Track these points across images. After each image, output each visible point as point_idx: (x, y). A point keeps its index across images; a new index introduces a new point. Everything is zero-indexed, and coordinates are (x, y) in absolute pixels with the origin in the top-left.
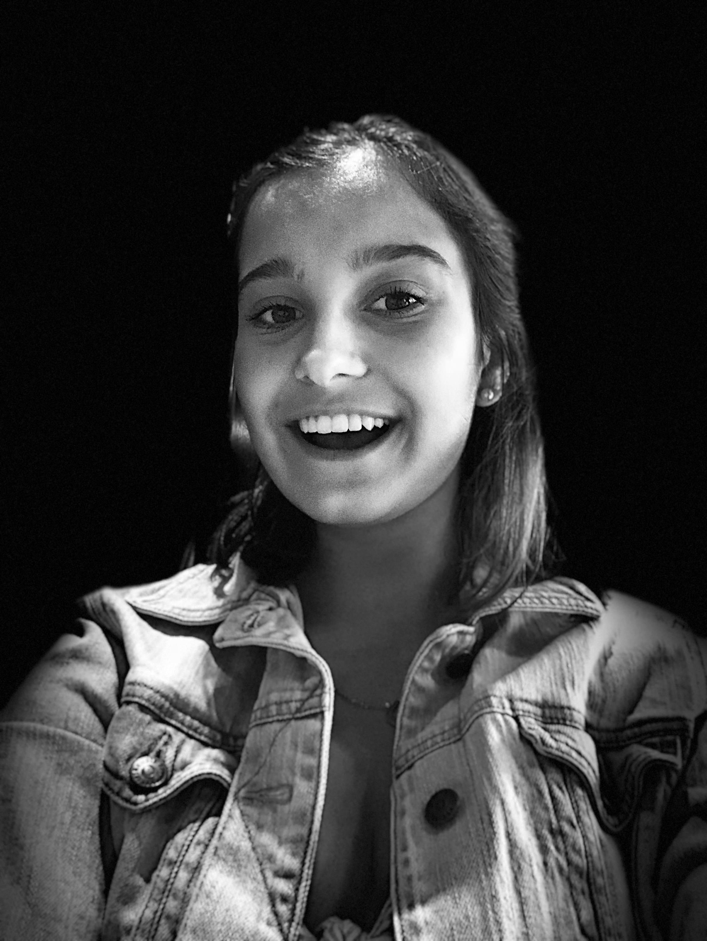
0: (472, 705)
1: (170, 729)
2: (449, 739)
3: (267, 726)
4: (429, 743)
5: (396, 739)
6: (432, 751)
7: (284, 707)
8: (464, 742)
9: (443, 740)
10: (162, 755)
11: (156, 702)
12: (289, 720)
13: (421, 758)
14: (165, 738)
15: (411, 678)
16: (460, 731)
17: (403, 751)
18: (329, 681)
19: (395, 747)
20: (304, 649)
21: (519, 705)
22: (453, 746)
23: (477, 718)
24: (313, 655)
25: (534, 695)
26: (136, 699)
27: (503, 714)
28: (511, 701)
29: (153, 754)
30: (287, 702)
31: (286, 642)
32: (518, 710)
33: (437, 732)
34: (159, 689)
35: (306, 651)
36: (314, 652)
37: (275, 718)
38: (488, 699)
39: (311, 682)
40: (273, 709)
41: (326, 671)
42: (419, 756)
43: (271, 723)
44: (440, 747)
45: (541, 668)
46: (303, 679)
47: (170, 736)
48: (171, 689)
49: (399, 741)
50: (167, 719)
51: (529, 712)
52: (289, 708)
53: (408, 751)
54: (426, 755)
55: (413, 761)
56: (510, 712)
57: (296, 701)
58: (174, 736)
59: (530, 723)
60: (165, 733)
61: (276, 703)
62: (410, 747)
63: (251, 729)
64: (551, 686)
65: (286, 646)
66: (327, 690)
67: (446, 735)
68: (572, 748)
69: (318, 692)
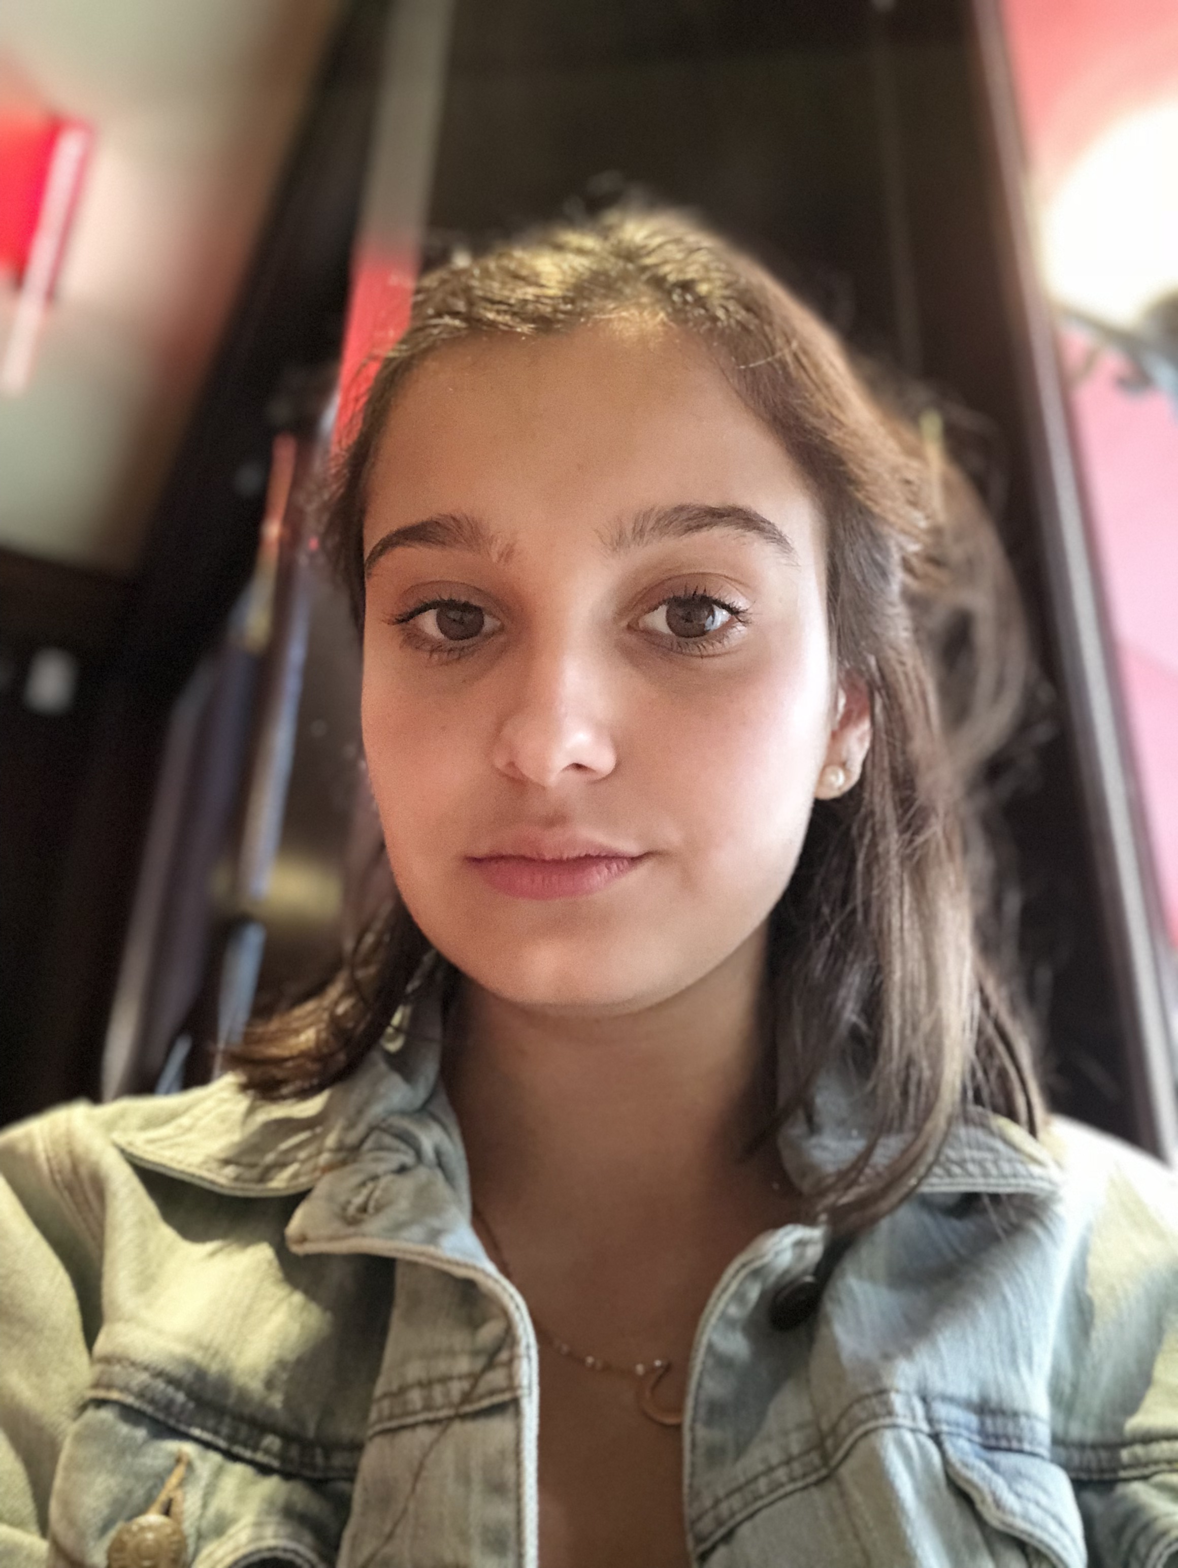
0: (851, 1406)
1: (189, 1449)
3: (405, 1438)
4: (762, 1485)
5: (687, 1470)
6: (772, 1503)
7: (438, 1392)
8: (840, 1485)
9: (792, 1478)
10: (175, 1509)
11: (158, 1397)
12: (450, 1419)
13: (751, 1516)
14: (180, 1471)
15: (705, 1341)
16: (825, 1458)
17: (708, 1502)
18: (525, 1329)
19: (686, 1490)
20: (470, 1261)
21: (942, 1410)
22: (816, 1493)
23: (864, 1435)
24: (488, 1276)
25: (965, 1386)
26: (115, 1395)
27: (913, 1430)
28: (926, 1400)
29: (157, 1506)
30: (445, 1379)
31: (431, 1249)
32: (939, 1422)
33: (775, 1460)
34: (160, 1368)
35: (474, 1268)
36: (490, 1267)
37: (421, 1417)
38: (884, 1397)
39: (489, 1332)
40: (416, 1397)
41: (517, 1307)
42: (744, 1514)
43: (413, 1426)
44: (786, 1495)
45: (975, 1327)
46: (474, 1326)
47: (190, 1466)
48: (188, 1363)
49: (693, 1475)
50: (183, 1428)
51: (958, 1425)
52: (447, 1394)
53: (719, 1500)
54: (759, 1510)
55: (731, 1523)
56: (925, 1425)
57: (460, 1378)
58: (198, 1464)
59: (962, 1450)
60: (178, 1460)
61: (420, 1384)
62: (721, 1493)
63: (370, 1439)
64: (992, 1364)
65: (433, 1257)
66: (522, 1349)
67: (797, 1468)
68: (1046, 1510)
69: (504, 1356)
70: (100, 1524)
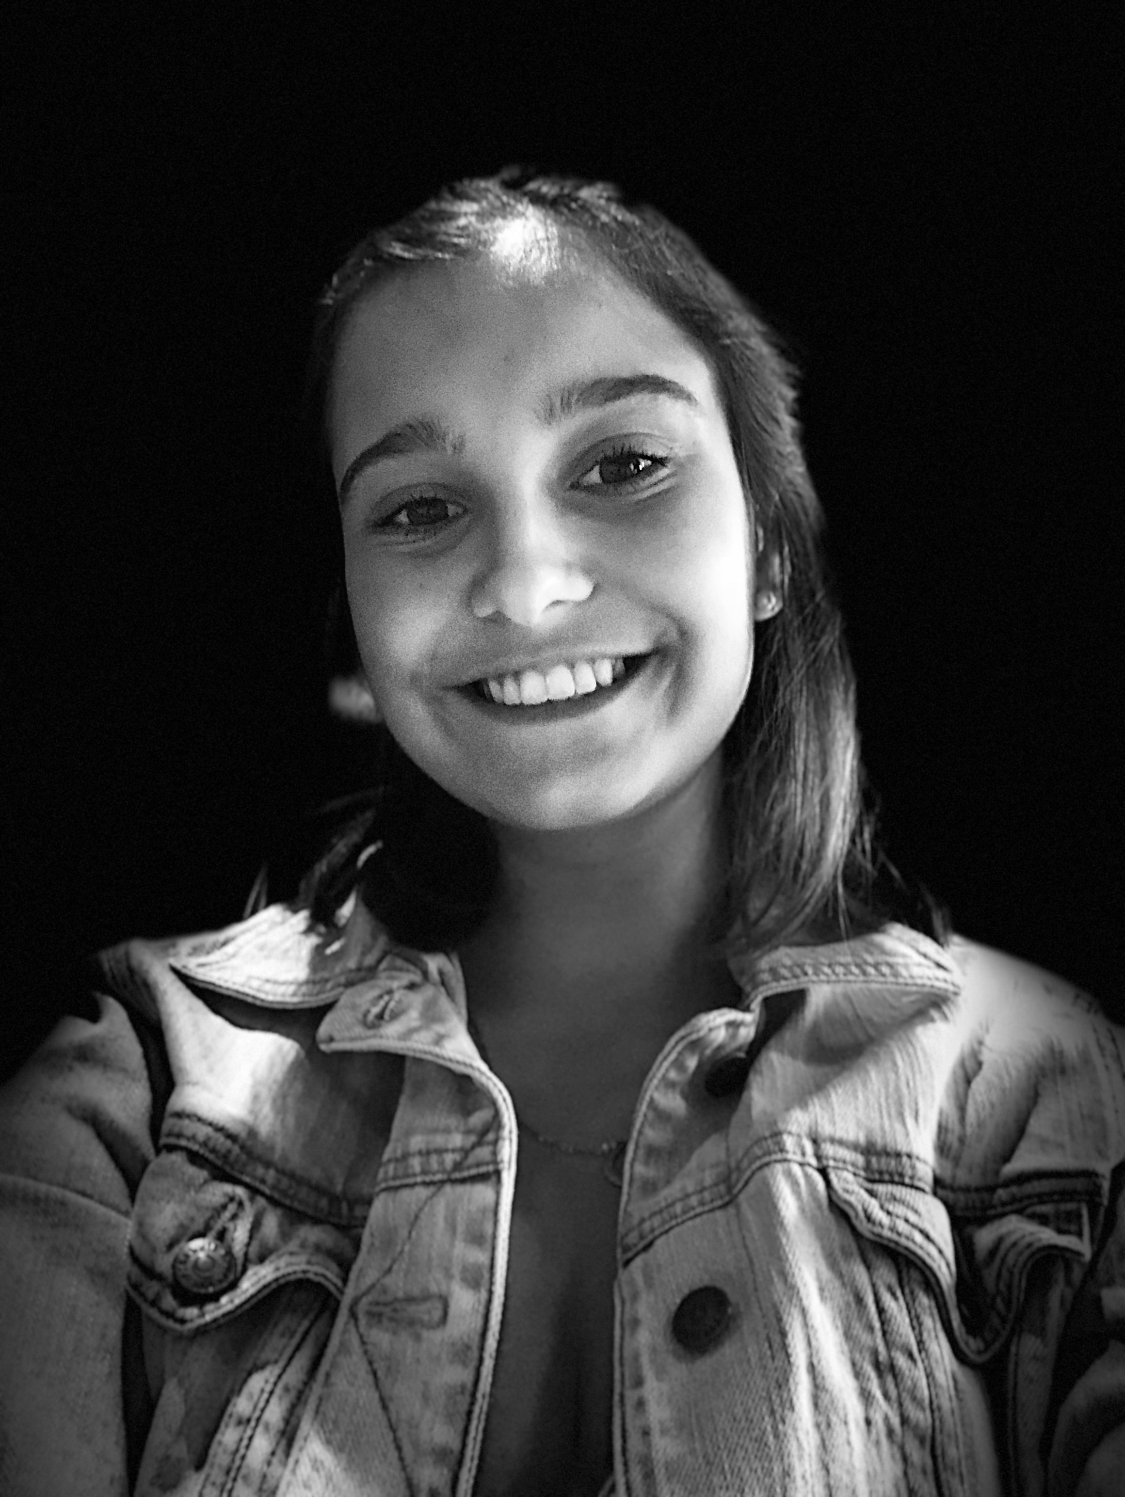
0: (752, 1146)
1: (240, 1192)
2: (712, 1201)
3: (405, 1192)
4: (678, 1208)
5: (623, 1201)
6: (683, 1222)
7: (434, 1159)
8: (738, 1208)
9: (702, 1203)
10: (228, 1236)
11: (218, 1147)
12: (442, 1183)
13: (666, 1232)
14: (232, 1208)
15: (647, 1098)
16: (730, 1189)
17: (635, 1221)
18: (509, 1118)
19: (621, 1215)
20: (468, 1061)
21: (829, 1149)
22: (719, 1214)
23: (761, 1168)
24: (482, 1073)
25: (852, 1132)
26: (183, 1142)
27: (802, 1165)
28: (815, 1142)
29: (213, 1234)
30: (440, 1151)
31: (437, 1050)
32: (827, 1158)
33: (690, 1190)
34: (221, 1124)
35: (471, 1066)
36: (484, 1067)
37: (419, 1179)
38: (779, 1138)
39: (478, 1118)
40: (416, 1163)
41: (504, 1100)
42: (662, 1230)
43: (412, 1185)
44: (696, 1216)
45: (864, 1085)
46: (467, 1112)
47: (241, 1204)
49: (627, 1204)
51: (844, 1162)
52: (442, 1163)
53: (642, 1221)
54: (671, 1228)
55: (650, 1237)
56: (814, 1162)
57: (454, 1151)
58: (247, 1204)
59: (846, 1181)
60: (232, 1199)
61: (420, 1153)
62: (646, 1215)
63: (378, 1194)
64: (881, 1117)
65: (437, 1056)
66: (505, 1133)
67: (707, 1195)
68: (914, 1226)
69: (491, 1136)
70: (168, 1242)
